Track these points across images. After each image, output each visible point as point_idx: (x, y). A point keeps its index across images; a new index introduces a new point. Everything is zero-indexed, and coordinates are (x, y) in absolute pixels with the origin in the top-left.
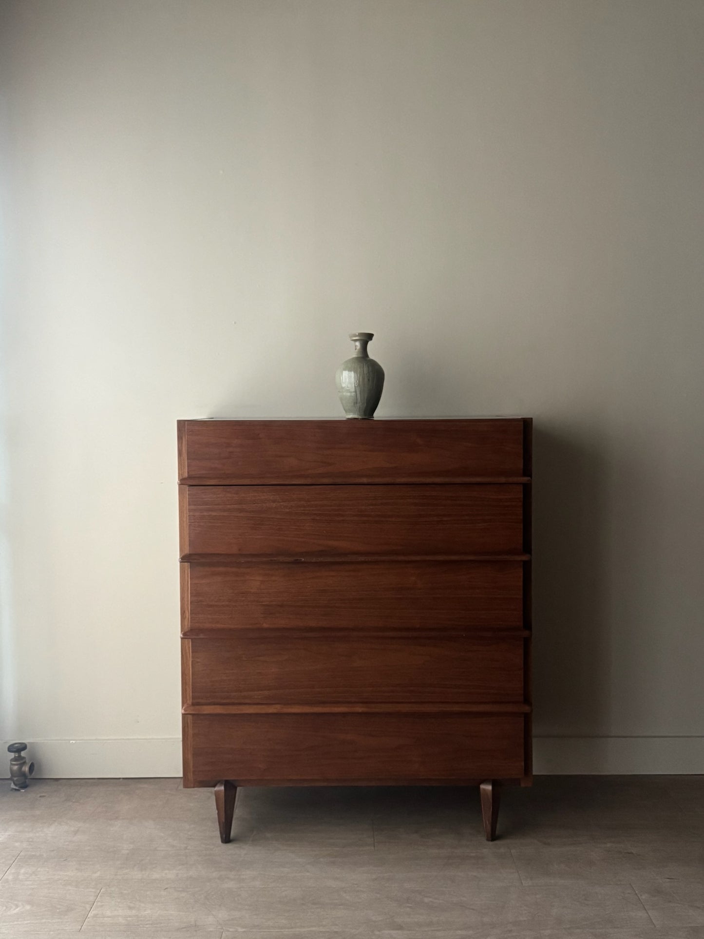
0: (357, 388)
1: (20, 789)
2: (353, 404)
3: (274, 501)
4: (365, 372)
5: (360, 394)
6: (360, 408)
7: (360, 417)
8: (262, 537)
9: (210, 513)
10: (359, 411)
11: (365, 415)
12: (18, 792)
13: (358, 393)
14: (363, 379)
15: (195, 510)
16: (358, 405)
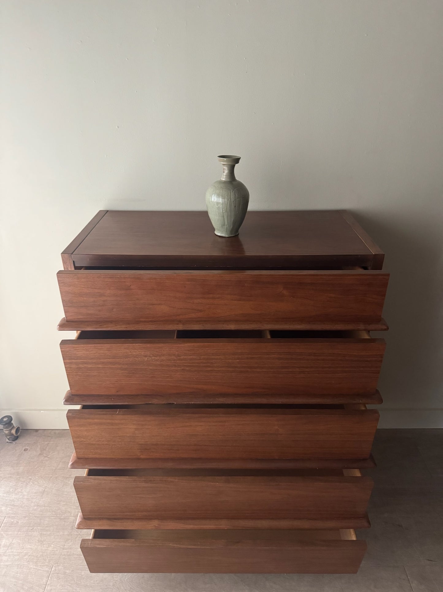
0: (224, 214)
1: (12, 442)
2: (221, 226)
3: (146, 356)
4: (232, 199)
5: (228, 218)
6: (227, 229)
7: (227, 236)
8: (136, 382)
9: (86, 365)
10: (226, 231)
11: (231, 234)
12: (12, 444)
13: (225, 217)
14: (230, 205)
15: (71, 363)
16: (225, 227)
